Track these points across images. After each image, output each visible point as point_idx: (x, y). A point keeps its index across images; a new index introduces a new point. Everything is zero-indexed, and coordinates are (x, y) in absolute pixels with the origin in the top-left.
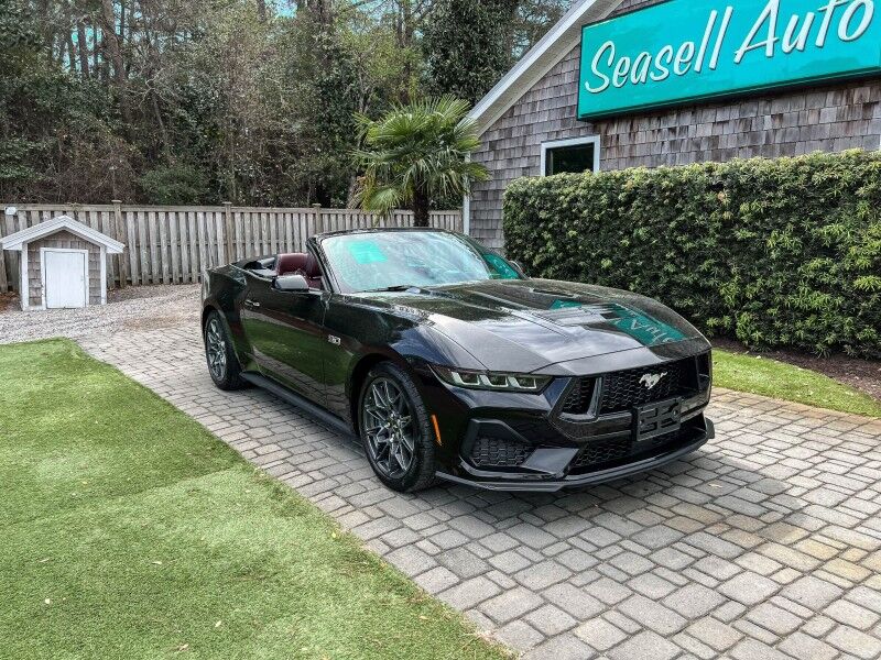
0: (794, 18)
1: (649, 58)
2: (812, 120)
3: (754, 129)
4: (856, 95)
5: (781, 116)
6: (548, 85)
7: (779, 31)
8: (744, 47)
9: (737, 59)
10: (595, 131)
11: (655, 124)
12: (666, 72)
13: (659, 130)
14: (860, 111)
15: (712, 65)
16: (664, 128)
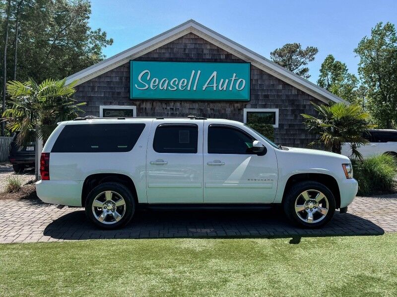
0: (222, 80)
1: (167, 81)
2: (223, 112)
3: (204, 112)
4: (236, 105)
5: (213, 109)
6: (102, 80)
7: (218, 83)
8: (206, 86)
9: (204, 89)
10: (133, 104)
11: (164, 106)
12: (176, 88)
13: (166, 108)
14: (237, 110)
15: (195, 89)
16: (168, 108)
